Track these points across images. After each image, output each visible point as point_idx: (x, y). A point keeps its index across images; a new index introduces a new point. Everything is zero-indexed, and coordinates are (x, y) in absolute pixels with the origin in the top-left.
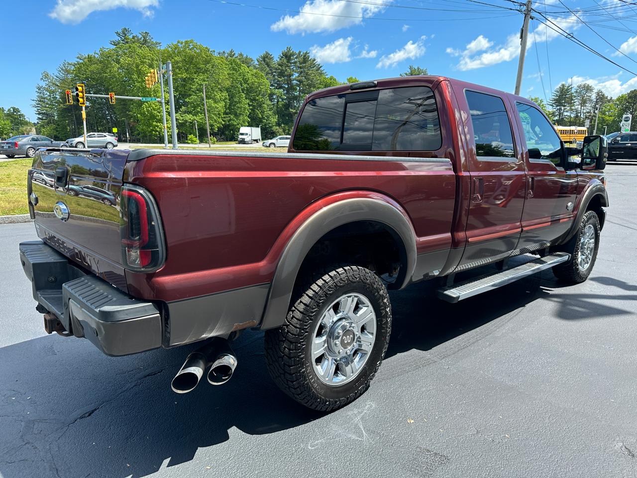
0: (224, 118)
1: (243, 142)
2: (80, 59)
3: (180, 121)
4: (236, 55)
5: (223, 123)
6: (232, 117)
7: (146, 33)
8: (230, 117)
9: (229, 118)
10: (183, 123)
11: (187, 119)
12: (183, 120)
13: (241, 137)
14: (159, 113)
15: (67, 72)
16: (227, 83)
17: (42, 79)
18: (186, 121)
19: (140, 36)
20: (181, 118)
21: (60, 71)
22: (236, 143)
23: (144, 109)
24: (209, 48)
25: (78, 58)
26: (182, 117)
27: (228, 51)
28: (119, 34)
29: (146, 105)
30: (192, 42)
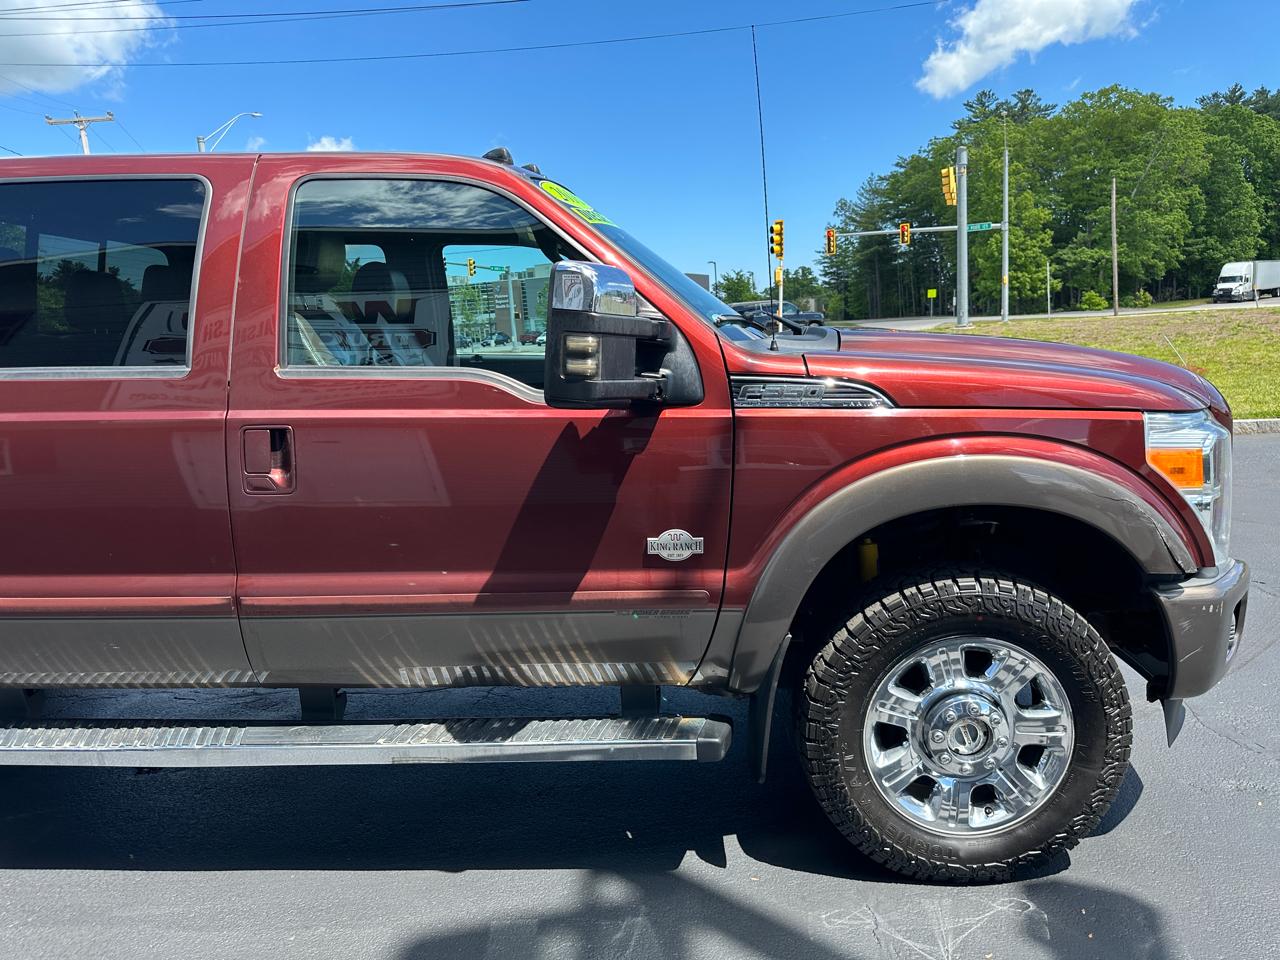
0: (1187, 245)
1: (1227, 297)
2: (901, 167)
3: (1068, 265)
4: (1247, 96)
5: (1182, 257)
6: (1211, 241)
7: (1028, 91)
8: (1205, 242)
9: (1203, 246)
10: (1075, 268)
11: (1084, 257)
12: (1075, 261)
13: (1221, 286)
14: (1023, 250)
15: (876, 192)
16: (1202, 166)
17: (836, 213)
18: (1084, 264)
19: (1014, 101)
20: (1073, 257)
21: (862, 195)
22: (1209, 303)
23: (991, 246)
24: (1157, 93)
25: (897, 165)
26: (1075, 254)
27: (1224, 91)
28: (971, 106)
29: (996, 239)
30: (1114, 89)
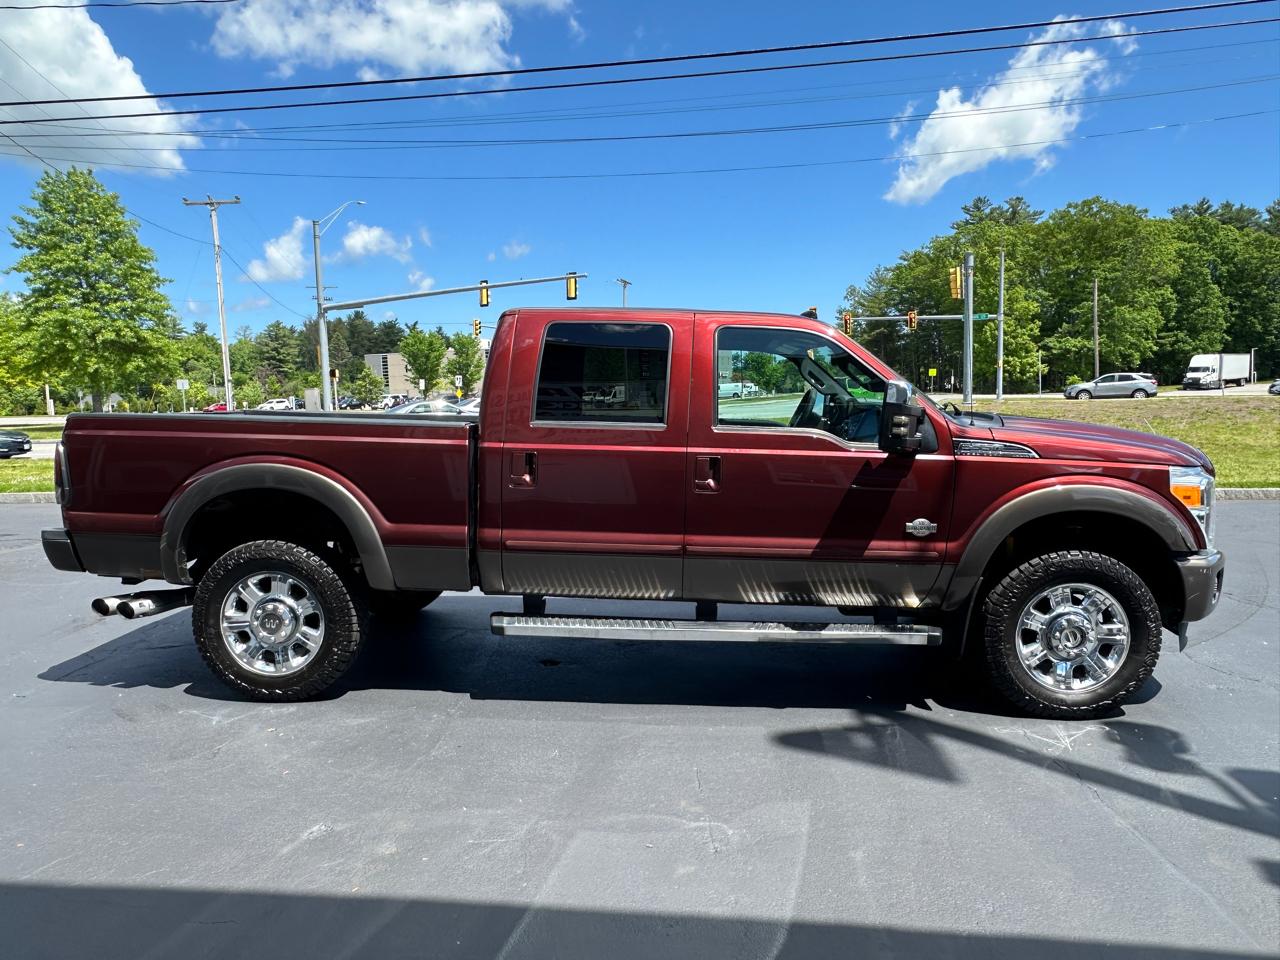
0: (1159, 338)
1: (1196, 385)
2: (905, 260)
3: (1055, 352)
4: (1213, 209)
5: (1155, 348)
6: (1181, 335)
7: (1018, 198)
8: (1176, 335)
9: (1174, 339)
10: (1062, 354)
11: (1068, 346)
12: (1061, 348)
13: (1190, 375)
14: (1014, 338)
15: (881, 281)
16: (1173, 270)
17: (846, 297)
18: (1068, 351)
19: (1006, 207)
20: (1058, 345)
21: (870, 283)
22: (1179, 389)
23: (986, 332)
24: (1134, 205)
25: (901, 258)
26: (1060, 342)
27: (1193, 203)
28: (969, 210)
29: (990, 327)
30: (1096, 200)
